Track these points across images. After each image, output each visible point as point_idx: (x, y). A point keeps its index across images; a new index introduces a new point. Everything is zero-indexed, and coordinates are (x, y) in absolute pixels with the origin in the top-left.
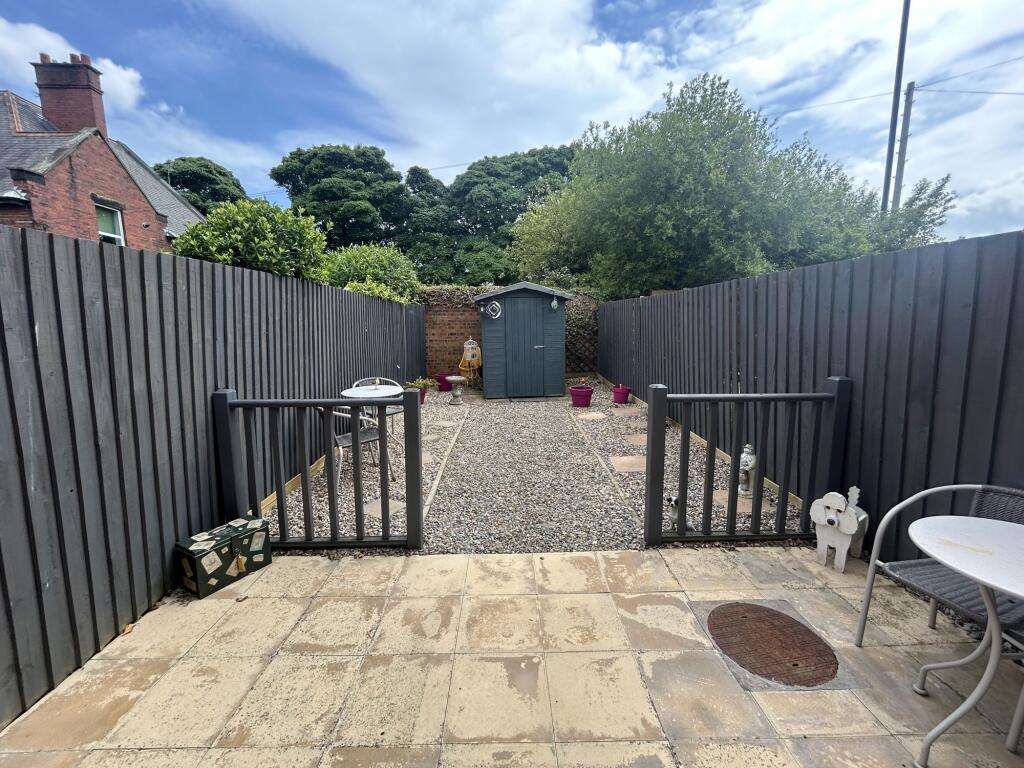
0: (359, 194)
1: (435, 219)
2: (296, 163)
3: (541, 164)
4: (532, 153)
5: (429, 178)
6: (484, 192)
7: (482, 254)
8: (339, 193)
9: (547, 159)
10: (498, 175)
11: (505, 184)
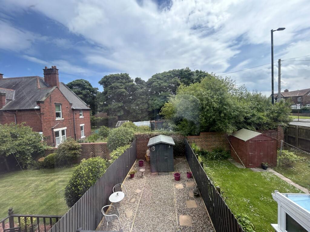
0: (122, 87)
1: (143, 92)
2: (105, 80)
3: (172, 75)
4: (170, 72)
5: (141, 80)
6: (156, 84)
7: (156, 101)
8: (117, 87)
9: (174, 74)
10: (160, 79)
11: (162, 82)
